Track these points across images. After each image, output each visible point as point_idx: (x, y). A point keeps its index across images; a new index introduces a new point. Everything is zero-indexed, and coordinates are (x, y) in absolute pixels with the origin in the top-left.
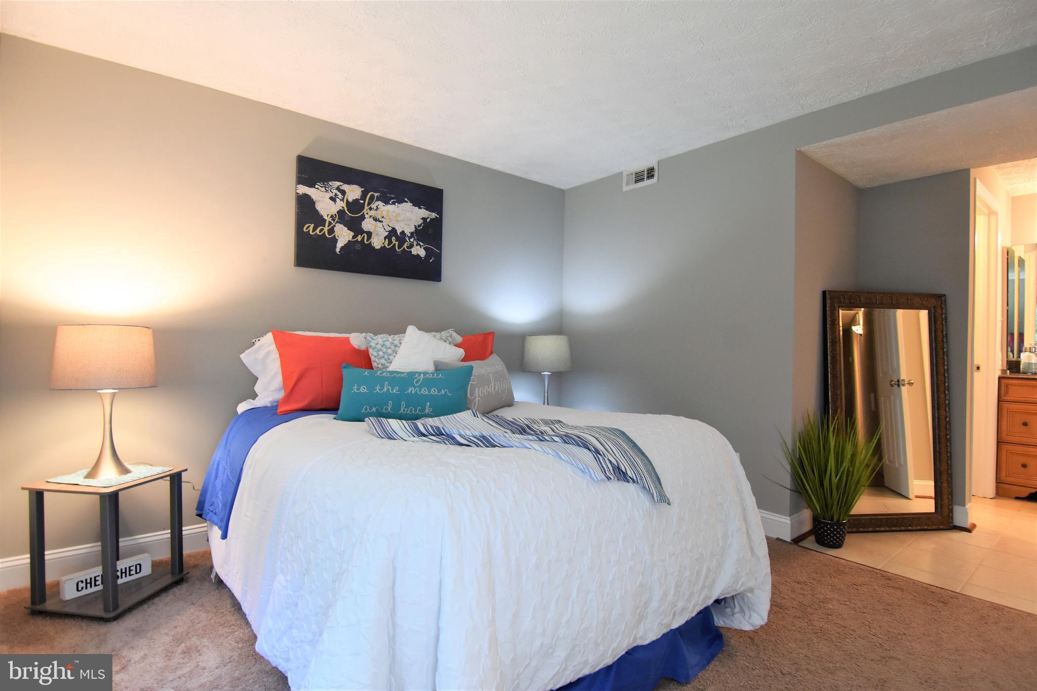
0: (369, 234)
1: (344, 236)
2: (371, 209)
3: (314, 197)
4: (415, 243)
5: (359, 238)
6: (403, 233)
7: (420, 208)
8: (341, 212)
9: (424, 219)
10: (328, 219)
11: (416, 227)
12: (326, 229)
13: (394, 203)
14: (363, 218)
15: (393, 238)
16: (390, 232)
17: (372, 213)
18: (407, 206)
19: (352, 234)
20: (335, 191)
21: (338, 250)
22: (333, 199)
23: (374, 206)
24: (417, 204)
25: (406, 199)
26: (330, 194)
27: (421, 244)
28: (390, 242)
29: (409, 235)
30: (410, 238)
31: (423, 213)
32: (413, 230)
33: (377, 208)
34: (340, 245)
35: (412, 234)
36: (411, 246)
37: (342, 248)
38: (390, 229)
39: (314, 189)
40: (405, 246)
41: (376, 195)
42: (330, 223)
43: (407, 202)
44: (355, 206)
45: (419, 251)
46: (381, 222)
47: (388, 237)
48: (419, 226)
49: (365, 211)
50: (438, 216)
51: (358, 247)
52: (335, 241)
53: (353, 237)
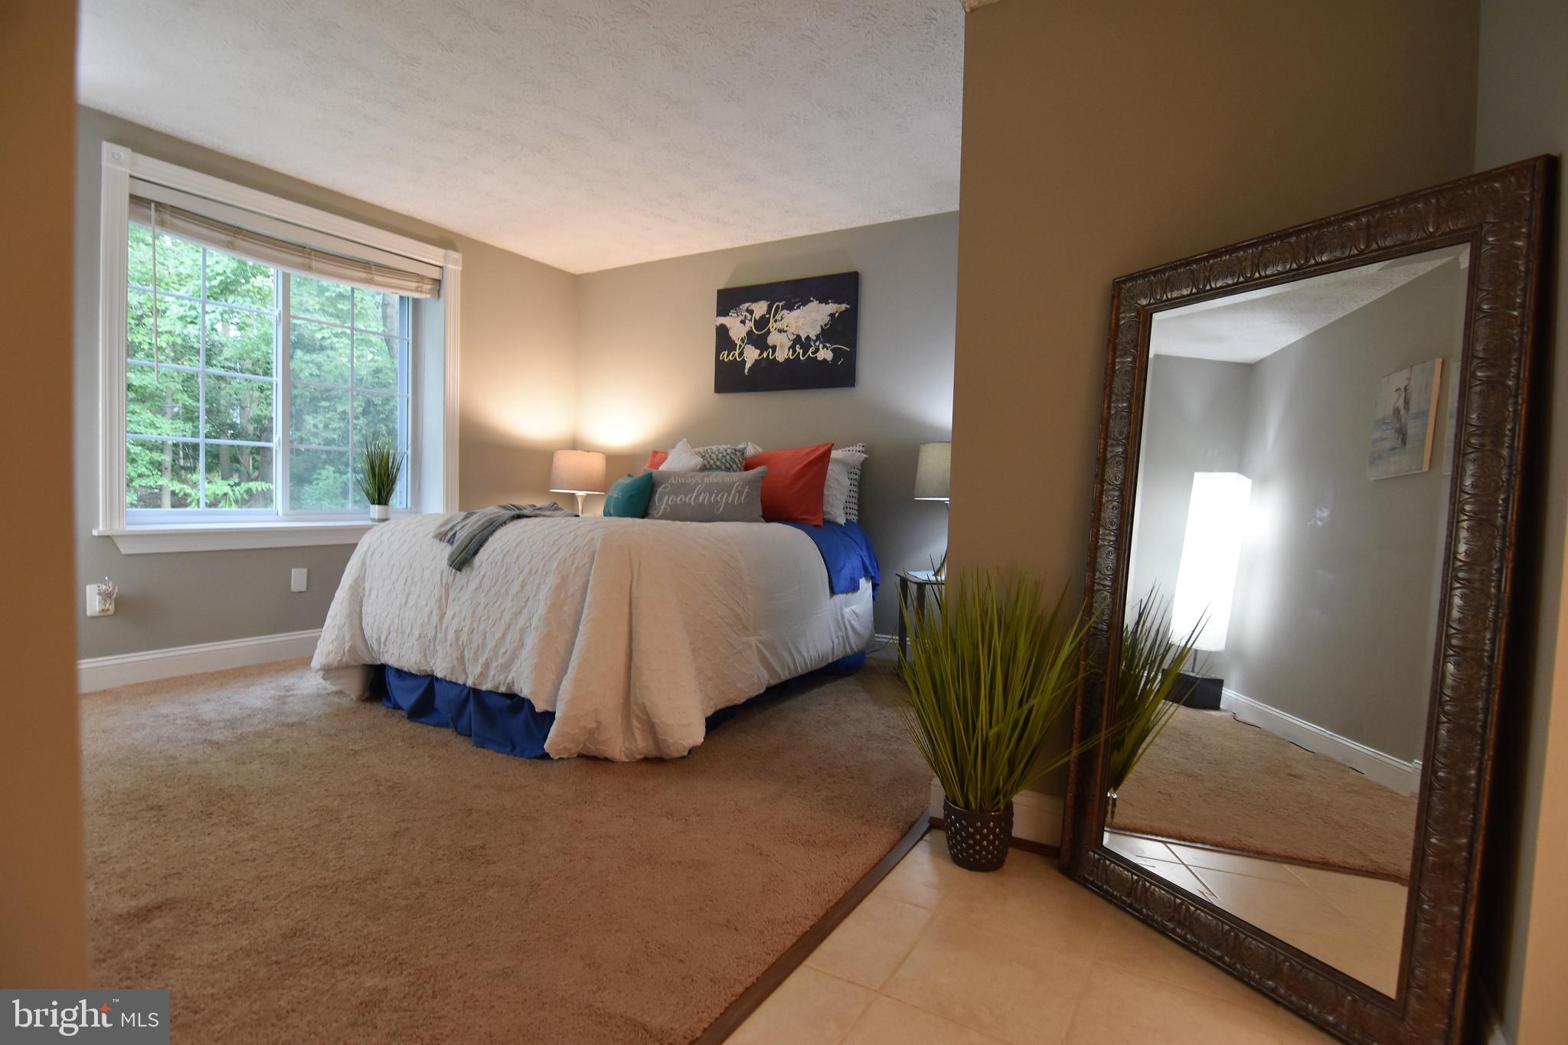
0: (774, 348)
1: (752, 355)
2: (776, 321)
3: (728, 325)
4: (821, 346)
5: (765, 355)
6: (808, 338)
7: (827, 303)
8: (750, 333)
9: (832, 315)
10: (738, 343)
11: (822, 327)
12: (737, 353)
13: (799, 307)
14: (769, 332)
15: (798, 346)
16: (794, 340)
17: (779, 325)
18: (814, 305)
19: (759, 351)
20: (745, 313)
21: (746, 371)
22: (743, 322)
23: (778, 317)
24: (823, 300)
25: (812, 299)
26: (741, 318)
27: (828, 345)
28: (794, 351)
29: (815, 338)
30: (815, 342)
31: (831, 308)
32: (818, 331)
33: (782, 318)
34: (748, 366)
35: (818, 337)
36: (817, 350)
37: (750, 368)
38: (795, 337)
39: (728, 317)
40: (810, 353)
41: (780, 304)
42: (740, 346)
43: (812, 301)
44: (762, 323)
45: (825, 354)
46: (786, 331)
47: (793, 347)
48: (826, 325)
49: (770, 325)
50: (848, 307)
51: (763, 364)
52: (744, 362)
53: (760, 355)
